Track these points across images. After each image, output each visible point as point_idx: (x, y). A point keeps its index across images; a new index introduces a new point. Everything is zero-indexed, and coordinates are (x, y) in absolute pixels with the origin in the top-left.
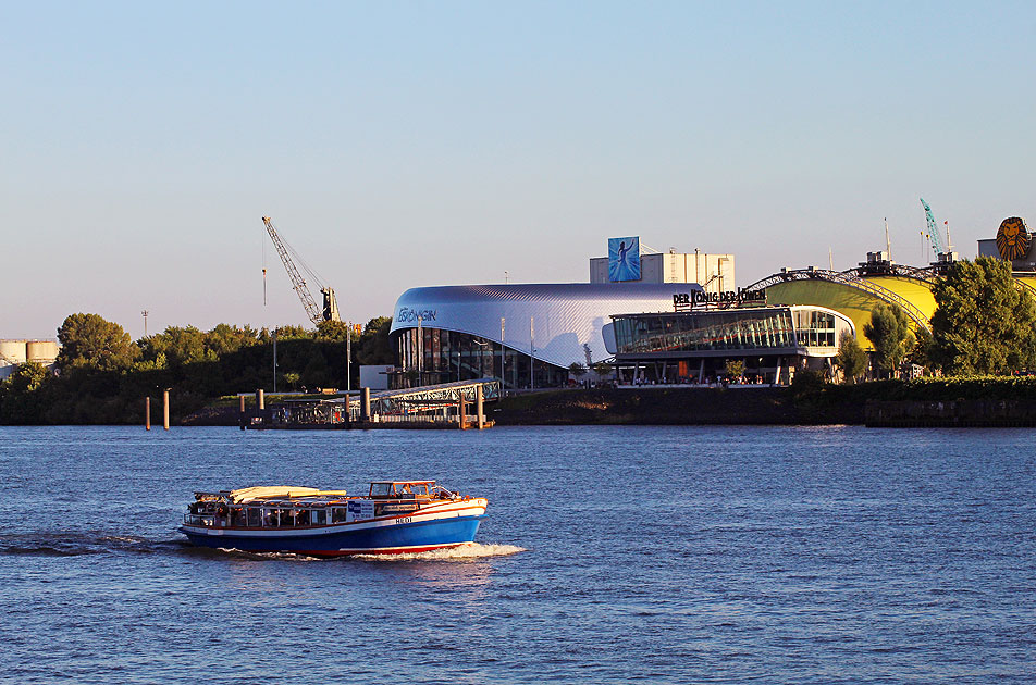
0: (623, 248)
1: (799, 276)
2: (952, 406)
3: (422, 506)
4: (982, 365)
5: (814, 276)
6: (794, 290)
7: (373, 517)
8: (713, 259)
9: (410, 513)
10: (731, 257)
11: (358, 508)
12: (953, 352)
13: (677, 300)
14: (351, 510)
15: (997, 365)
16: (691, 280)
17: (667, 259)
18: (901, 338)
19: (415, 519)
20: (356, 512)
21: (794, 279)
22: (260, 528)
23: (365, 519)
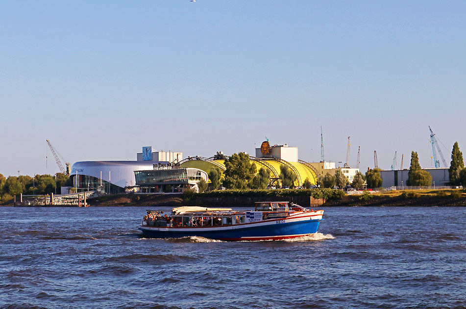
0: (147, 150)
1: (194, 159)
2: (221, 199)
3: (290, 215)
4: (239, 187)
5: (198, 159)
6: (192, 163)
7: (261, 220)
8: (175, 154)
9: (285, 218)
10: (181, 153)
11: (252, 216)
12: (230, 183)
13: (154, 166)
14: (247, 217)
15: (244, 187)
16: (168, 160)
17: (160, 154)
18: (219, 179)
19: (287, 221)
20: (251, 218)
21: (192, 160)
22: (191, 227)
23: (256, 221)
